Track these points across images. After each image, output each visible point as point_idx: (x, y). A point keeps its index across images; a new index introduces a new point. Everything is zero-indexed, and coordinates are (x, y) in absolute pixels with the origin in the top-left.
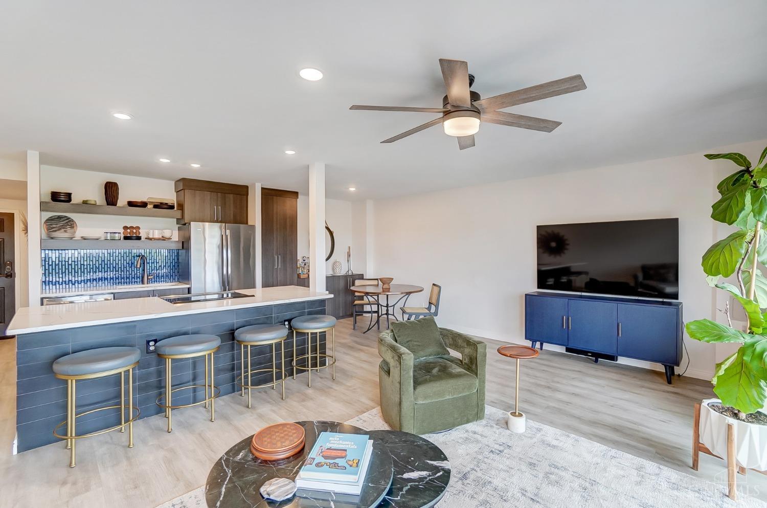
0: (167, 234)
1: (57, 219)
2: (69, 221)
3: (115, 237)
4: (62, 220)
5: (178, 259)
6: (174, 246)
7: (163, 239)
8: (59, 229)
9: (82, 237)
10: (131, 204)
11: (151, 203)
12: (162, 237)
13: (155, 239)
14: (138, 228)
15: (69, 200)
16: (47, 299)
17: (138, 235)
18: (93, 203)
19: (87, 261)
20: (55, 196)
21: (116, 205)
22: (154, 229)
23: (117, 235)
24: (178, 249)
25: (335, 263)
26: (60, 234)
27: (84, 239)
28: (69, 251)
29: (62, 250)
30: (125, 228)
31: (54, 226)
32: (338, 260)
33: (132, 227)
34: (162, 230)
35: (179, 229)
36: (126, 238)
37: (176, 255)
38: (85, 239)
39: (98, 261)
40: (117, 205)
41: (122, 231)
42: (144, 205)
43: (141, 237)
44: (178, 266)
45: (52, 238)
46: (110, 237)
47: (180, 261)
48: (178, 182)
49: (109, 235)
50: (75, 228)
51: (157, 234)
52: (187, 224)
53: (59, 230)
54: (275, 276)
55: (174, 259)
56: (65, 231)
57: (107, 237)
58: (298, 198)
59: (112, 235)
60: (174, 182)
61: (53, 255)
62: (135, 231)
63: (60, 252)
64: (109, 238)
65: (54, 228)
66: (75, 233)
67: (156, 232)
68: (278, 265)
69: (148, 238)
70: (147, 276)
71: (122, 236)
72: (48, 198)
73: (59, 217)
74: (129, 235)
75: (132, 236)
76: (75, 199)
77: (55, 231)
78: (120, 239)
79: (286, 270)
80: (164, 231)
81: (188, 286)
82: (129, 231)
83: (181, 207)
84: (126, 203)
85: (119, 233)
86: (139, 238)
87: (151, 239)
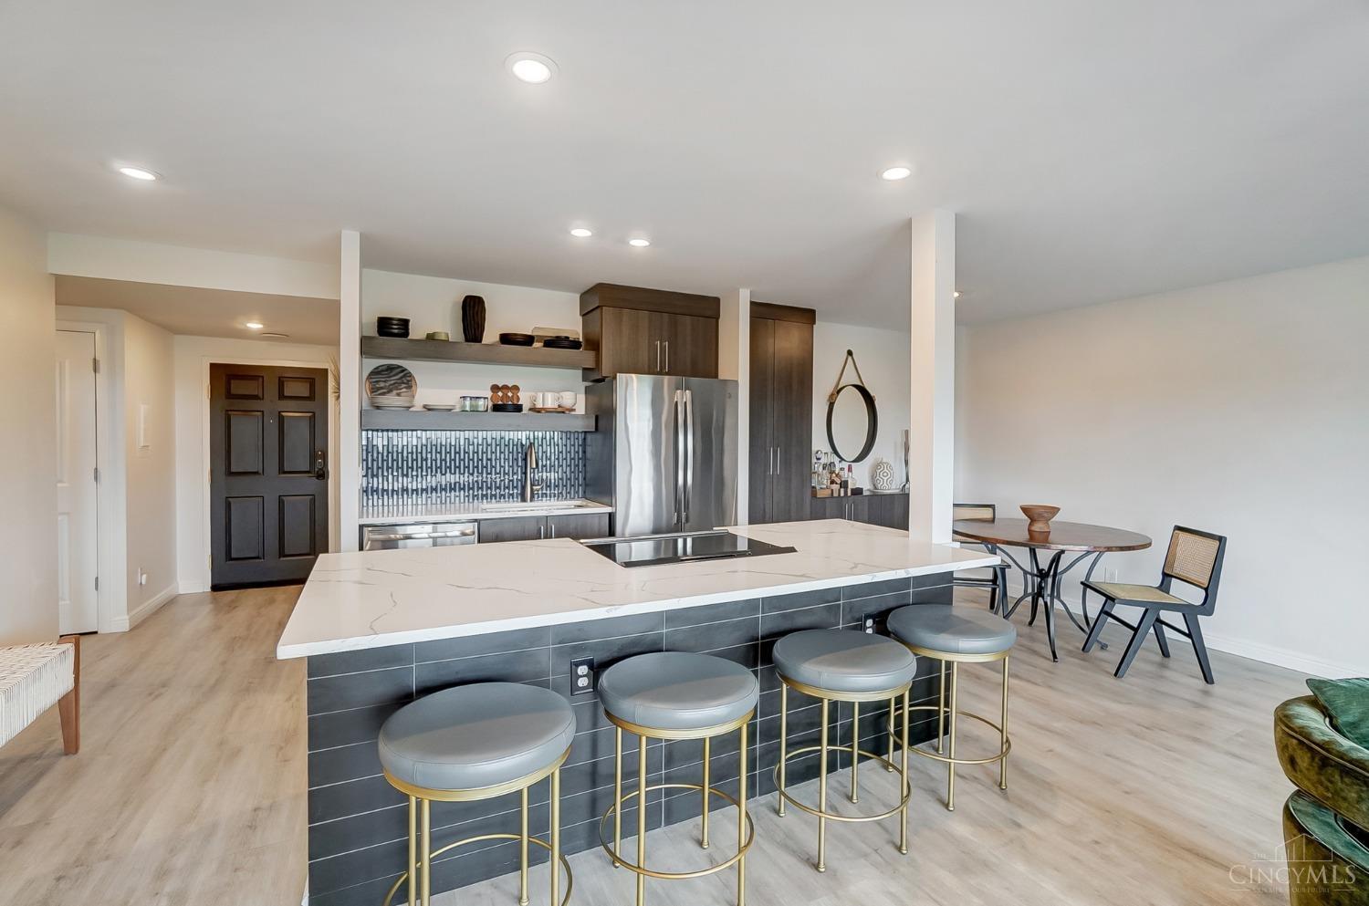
0: (567, 399)
1: (387, 370)
2: (404, 376)
3: (477, 406)
4: (394, 373)
5: (584, 452)
6: (579, 426)
7: (560, 410)
8: (390, 391)
9: (425, 407)
10: (506, 339)
11: (540, 338)
12: (559, 406)
13: (548, 411)
14: (516, 388)
15: (405, 333)
16: (370, 529)
17: (515, 402)
18: (443, 338)
19: (431, 452)
20: (384, 325)
21: (480, 341)
22: (544, 391)
23: (481, 402)
24: (585, 432)
25: (878, 465)
26: (391, 400)
27: (428, 408)
28: (404, 432)
29: (393, 431)
30: (495, 388)
31: (382, 385)
32: (884, 461)
33: (505, 387)
34: (558, 392)
35: (587, 390)
36: (497, 408)
37: (580, 443)
38: (429, 410)
39: (450, 453)
40: (483, 342)
41: (489, 394)
42: (528, 340)
43: (521, 405)
44: (585, 466)
45: (378, 408)
46: (471, 406)
47: (588, 455)
48: (585, 296)
49: (468, 402)
50: (413, 388)
51: (550, 402)
52: (607, 380)
53: (388, 392)
54: (767, 490)
55: (578, 452)
56: (398, 395)
57: (464, 406)
58: (814, 323)
59: (474, 402)
60: (578, 296)
61: (380, 440)
62: (510, 394)
63: (390, 433)
64: (468, 409)
65: (382, 388)
66: (414, 397)
67: (549, 396)
68: (775, 467)
69: (534, 409)
70: (532, 485)
71: (490, 404)
72: (373, 332)
73: (390, 368)
74: (500, 403)
75: (505, 405)
76: (417, 332)
77: (383, 394)
78: (487, 411)
79: (790, 480)
80: (561, 394)
81: (609, 510)
82: (500, 394)
83: (593, 344)
84: (498, 339)
85: (485, 398)
86: (518, 408)
87: (539, 411)
